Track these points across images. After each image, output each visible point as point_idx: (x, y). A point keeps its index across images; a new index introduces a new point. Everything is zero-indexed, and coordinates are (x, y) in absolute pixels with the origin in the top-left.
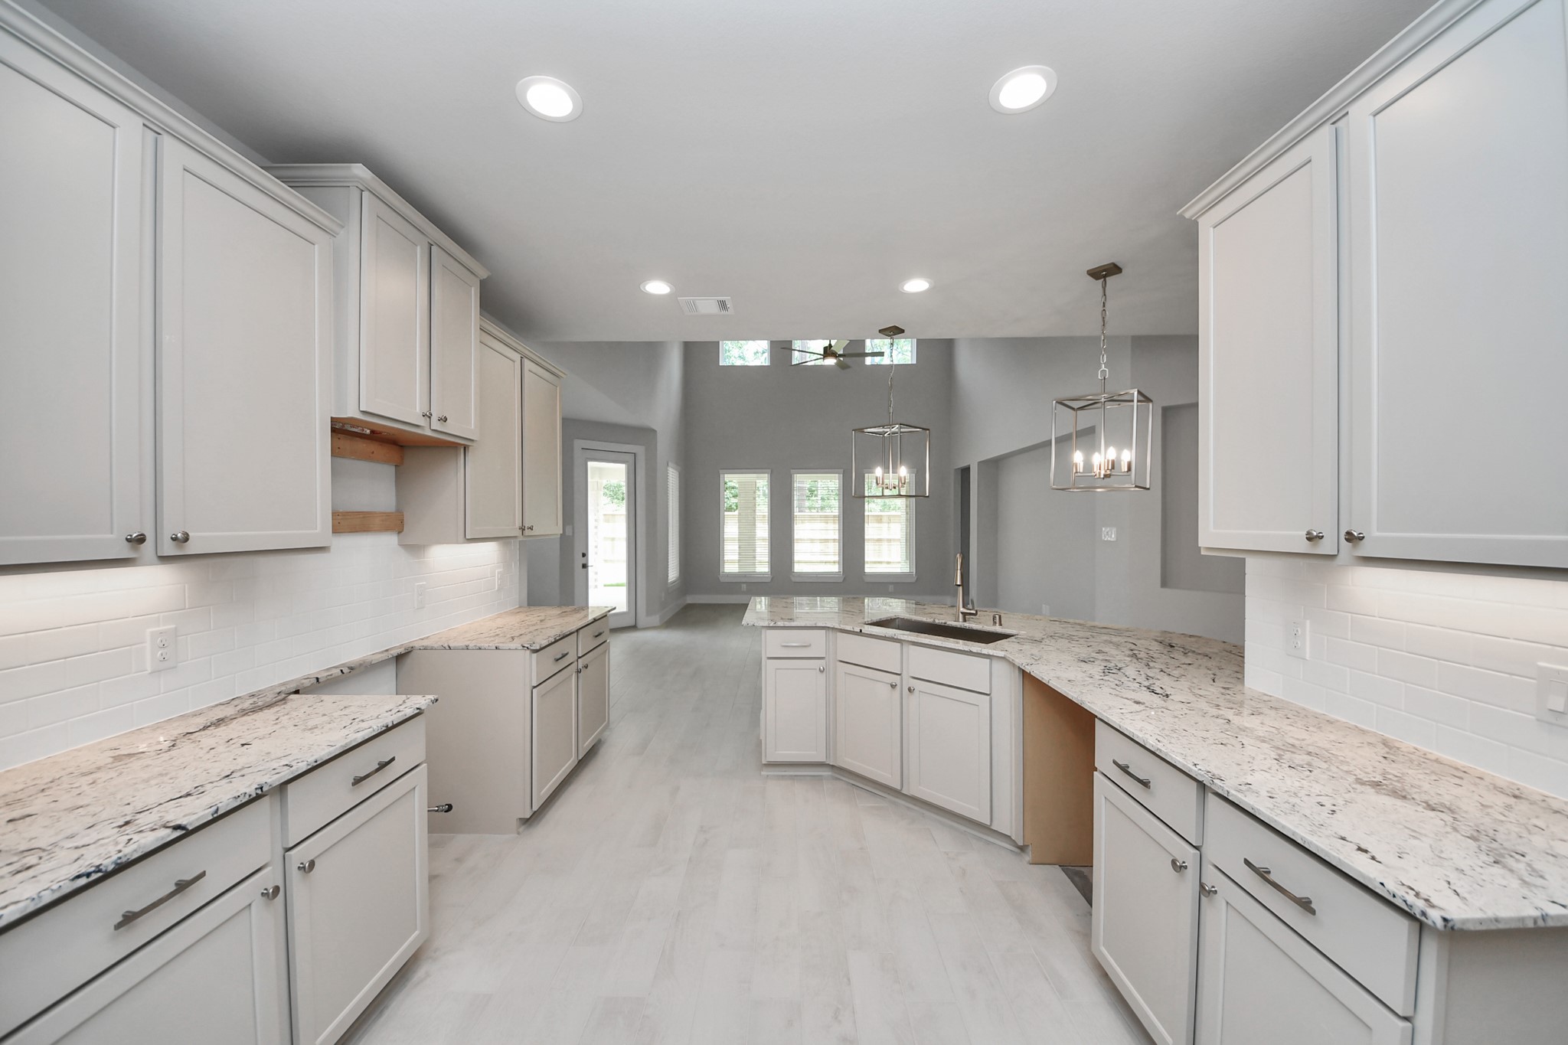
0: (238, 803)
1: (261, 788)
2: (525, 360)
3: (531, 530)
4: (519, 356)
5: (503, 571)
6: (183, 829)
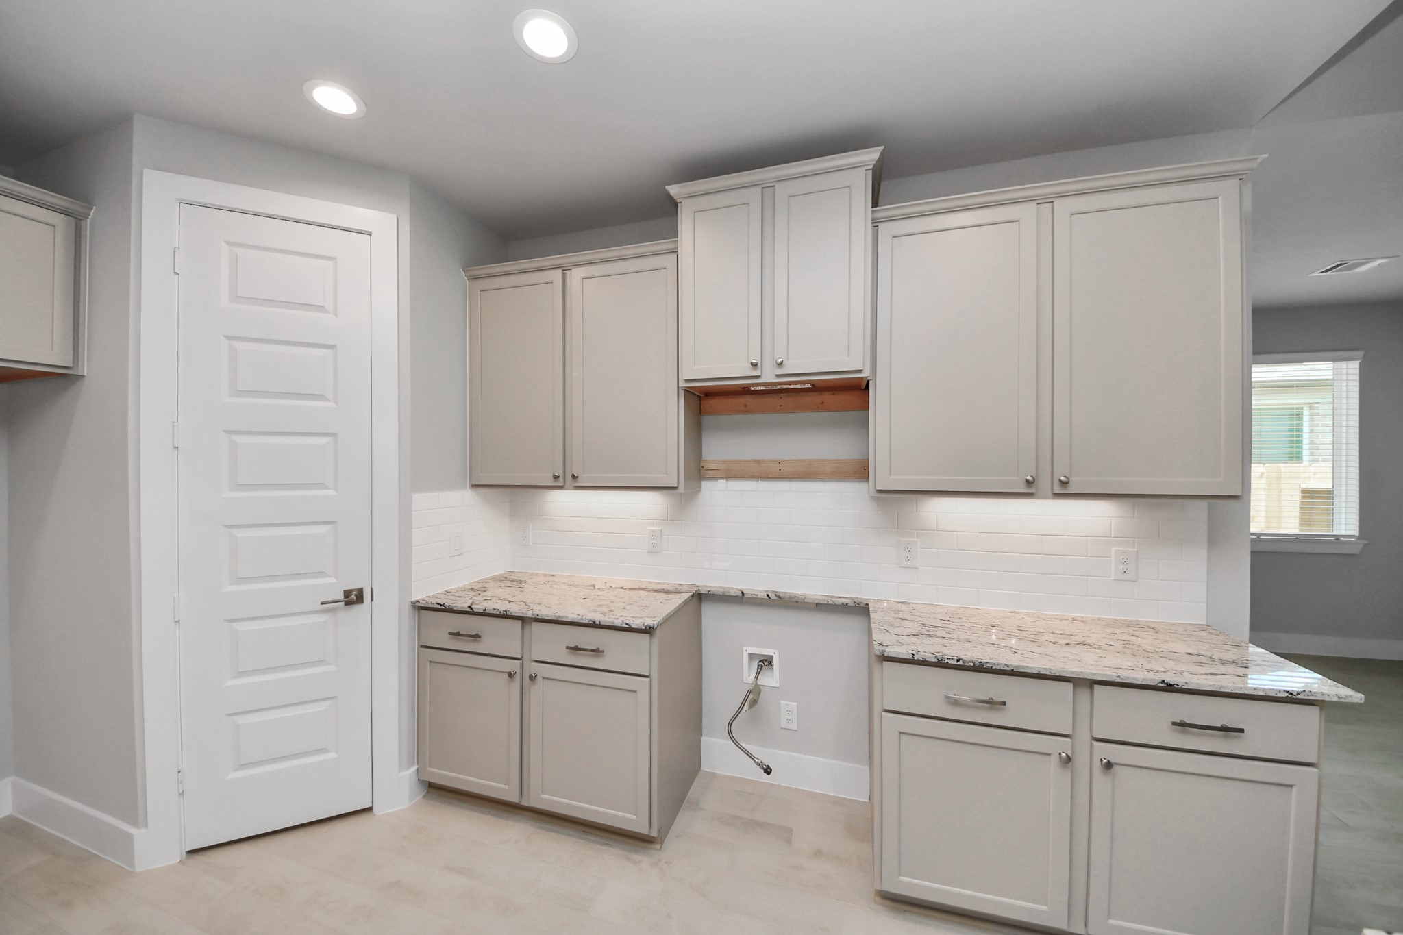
0: (494, 612)
1: (506, 612)
2: (1057, 202)
3: (1064, 484)
4: (1032, 206)
5: (1137, 551)
6: (472, 609)
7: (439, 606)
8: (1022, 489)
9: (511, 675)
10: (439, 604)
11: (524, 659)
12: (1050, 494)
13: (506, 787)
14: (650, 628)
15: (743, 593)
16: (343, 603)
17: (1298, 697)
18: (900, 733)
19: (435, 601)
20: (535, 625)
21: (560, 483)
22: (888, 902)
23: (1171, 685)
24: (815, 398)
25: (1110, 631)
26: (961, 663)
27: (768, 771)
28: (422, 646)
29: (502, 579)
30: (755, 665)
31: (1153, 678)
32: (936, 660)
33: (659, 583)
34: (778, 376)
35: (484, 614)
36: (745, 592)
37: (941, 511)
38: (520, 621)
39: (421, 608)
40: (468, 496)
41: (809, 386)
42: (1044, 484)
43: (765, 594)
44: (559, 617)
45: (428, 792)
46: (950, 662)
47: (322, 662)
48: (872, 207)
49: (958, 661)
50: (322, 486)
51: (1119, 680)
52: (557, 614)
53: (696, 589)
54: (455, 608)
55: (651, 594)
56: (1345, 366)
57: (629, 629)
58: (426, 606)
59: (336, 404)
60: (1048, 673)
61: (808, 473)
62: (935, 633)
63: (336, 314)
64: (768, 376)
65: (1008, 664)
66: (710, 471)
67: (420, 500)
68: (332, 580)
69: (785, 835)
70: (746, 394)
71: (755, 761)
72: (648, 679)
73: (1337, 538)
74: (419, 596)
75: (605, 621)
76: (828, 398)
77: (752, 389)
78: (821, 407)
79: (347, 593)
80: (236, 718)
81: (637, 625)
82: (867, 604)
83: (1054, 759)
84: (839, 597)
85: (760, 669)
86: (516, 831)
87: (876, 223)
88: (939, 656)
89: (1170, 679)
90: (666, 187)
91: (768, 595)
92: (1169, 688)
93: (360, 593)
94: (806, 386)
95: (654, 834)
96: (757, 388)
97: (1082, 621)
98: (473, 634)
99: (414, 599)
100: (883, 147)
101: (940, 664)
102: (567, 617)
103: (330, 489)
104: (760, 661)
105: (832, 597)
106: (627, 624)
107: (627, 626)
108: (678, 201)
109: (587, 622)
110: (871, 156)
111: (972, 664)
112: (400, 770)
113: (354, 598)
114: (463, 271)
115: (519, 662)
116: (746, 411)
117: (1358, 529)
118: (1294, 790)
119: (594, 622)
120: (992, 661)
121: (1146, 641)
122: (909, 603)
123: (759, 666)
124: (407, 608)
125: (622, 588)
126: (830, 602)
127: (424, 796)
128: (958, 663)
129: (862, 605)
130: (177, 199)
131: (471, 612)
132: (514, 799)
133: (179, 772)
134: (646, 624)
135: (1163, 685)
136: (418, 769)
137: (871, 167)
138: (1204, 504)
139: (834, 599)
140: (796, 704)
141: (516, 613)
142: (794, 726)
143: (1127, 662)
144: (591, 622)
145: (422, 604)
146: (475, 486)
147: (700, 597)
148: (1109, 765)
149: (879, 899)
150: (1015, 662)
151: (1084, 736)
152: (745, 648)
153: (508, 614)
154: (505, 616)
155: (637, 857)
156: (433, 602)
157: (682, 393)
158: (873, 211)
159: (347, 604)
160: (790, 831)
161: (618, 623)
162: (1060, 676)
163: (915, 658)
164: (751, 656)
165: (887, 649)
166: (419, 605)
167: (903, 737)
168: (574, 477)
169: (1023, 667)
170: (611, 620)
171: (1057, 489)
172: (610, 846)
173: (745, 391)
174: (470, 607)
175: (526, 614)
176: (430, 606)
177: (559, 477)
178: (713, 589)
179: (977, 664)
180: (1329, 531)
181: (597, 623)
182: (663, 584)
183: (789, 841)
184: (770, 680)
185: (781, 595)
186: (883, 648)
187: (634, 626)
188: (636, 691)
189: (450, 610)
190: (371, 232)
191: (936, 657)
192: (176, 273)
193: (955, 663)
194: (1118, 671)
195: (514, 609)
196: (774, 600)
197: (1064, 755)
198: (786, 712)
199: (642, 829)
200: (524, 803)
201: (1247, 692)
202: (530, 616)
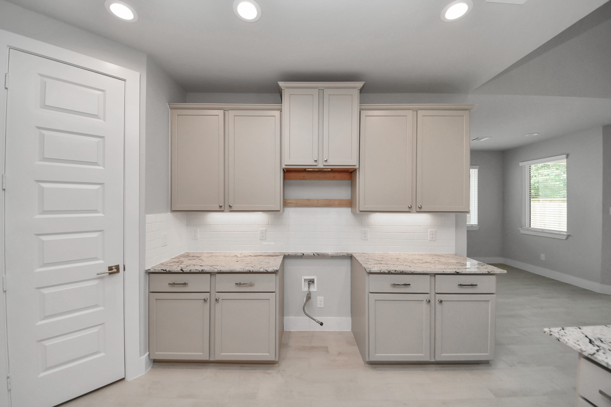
0: (196, 271)
1: (203, 271)
2: (419, 111)
3: (420, 208)
4: (411, 112)
5: (436, 231)
6: (183, 271)
7: (163, 271)
8: (407, 210)
9: (205, 300)
10: (162, 270)
11: (211, 292)
12: (415, 212)
13: (202, 354)
14: (277, 271)
15: (303, 254)
16: (108, 273)
17: (491, 273)
18: (375, 300)
19: (160, 269)
20: (218, 276)
21: (222, 209)
22: (370, 366)
23: (458, 273)
24: (332, 175)
25: (431, 257)
26: (396, 272)
27: (322, 324)
28: (150, 292)
29: (187, 256)
30: (307, 283)
31: (453, 271)
32: (388, 272)
33: (266, 253)
34: (324, 165)
35: (190, 273)
36: (304, 254)
37: (377, 219)
38: (210, 274)
39: (149, 273)
40: (169, 216)
41: (330, 170)
42: (414, 208)
43: (313, 254)
44: (232, 270)
45: (153, 365)
46: (393, 272)
47: (96, 306)
48: (360, 104)
49: (395, 271)
50: (95, 211)
51: (443, 273)
52: (231, 269)
53: (283, 254)
54: (173, 271)
55: (265, 257)
56: (474, 170)
57: (267, 272)
58: (155, 271)
59: (104, 168)
60: (423, 273)
61: (329, 204)
62: (382, 263)
63: (104, 120)
64: (321, 166)
65: (411, 270)
66: (289, 204)
67: (150, 217)
68: (101, 262)
69: (326, 349)
70: (305, 172)
71: (316, 321)
72: (275, 293)
73: (472, 225)
74: (149, 266)
75: (256, 270)
76: (337, 175)
77: (307, 170)
78: (334, 178)
79: (110, 268)
80: (43, 342)
81: (271, 270)
82: (351, 255)
83: (425, 302)
84: (341, 253)
85: (309, 284)
86: (208, 373)
87: (361, 110)
88: (389, 270)
89: (458, 271)
90: (278, 82)
91: (314, 254)
92: (457, 274)
93: (117, 267)
94: (328, 170)
95: (277, 360)
96: (309, 170)
97: (422, 255)
98: (183, 283)
99: (146, 269)
100: (364, 82)
101: (389, 273)
102: (236, 270)
103: (100, 213)
104: (309, 282)
105: (338, 253)
106: (266, 270)
107: (266, 271)
108: (283, 89)
109: (246, 271)
110: (360, 84)
111: (400, 272)
112: (140, 356)
113: (114, 270)
114: (168, 104)
115: (209, 294)
116: (304, 179)
117: (477, 222)
118: (490, 301)
119: (250, 271)
120: (406, 270)
121: (443, 260)
122: (365, 253)
123: (308, 284)
124: (143, 273)
125: (251, 256)
126: (338, 255)
127: (152, 367)
128: (395, 272)
129: (350, 255)
130: (8, 46)
131: (183, 272)
132: (206, 358)
133: (8, 378)
134: (275, 269)
135: (456, 273)
136: (149, 354)
137: (359, 89)
138: (454, 214)
139: (339, 254)
140: (323, 297)
141: (208, 270)
142: (322, 306)
143: (443, 267)
144: (248, 271)
145: (152, 271)
146: (173, 211)
147: (286, 257)
148: (441, 302)
149: (366, 365)
150: (412, 269)
151: (433, 293)
152: (303, 277)
153: (204, 271)
154: (202, 272)
155: (270, 371)
156: (159, 269)
157: (282, 170)
158: (360, 105)
159: (110, 274)
160: (327, 348)
161: (262, 270)
162: (427, 273)
163: (381, 272)
164: (305, 280)
165: (372, 270)
166: (151, 271)
167: (376, 301)
168: (230, 206)
169: (416, 271)
170: (258, 269)
171: (418, 210)
172: (256, 369)
173: (304, 171)
174: (182, 270)
175: (214, 270)
176: (157, 271)
177: (222, 206)
178: (290, 254)
179: (401, 272)
180: (469, 223)
181: (251, 271)
182: (267, 253)
183: (328, 352)
184: (314, 289)
185: (319, 254)
186: (370, 269)
187: (269, 271)
188: (269, 299)
189: (170, 273)
190: (126, 80)
191: (388, 271)
192: (6, 88)
193: (394, 272)
194: (443, 270)
195: (207, 269)
196: (316, 256)
197: (428, 300)
198: (319, 301)
199: (272, 358)
200: (212, 359)
201: (478, 273)
202: (216, 271)
